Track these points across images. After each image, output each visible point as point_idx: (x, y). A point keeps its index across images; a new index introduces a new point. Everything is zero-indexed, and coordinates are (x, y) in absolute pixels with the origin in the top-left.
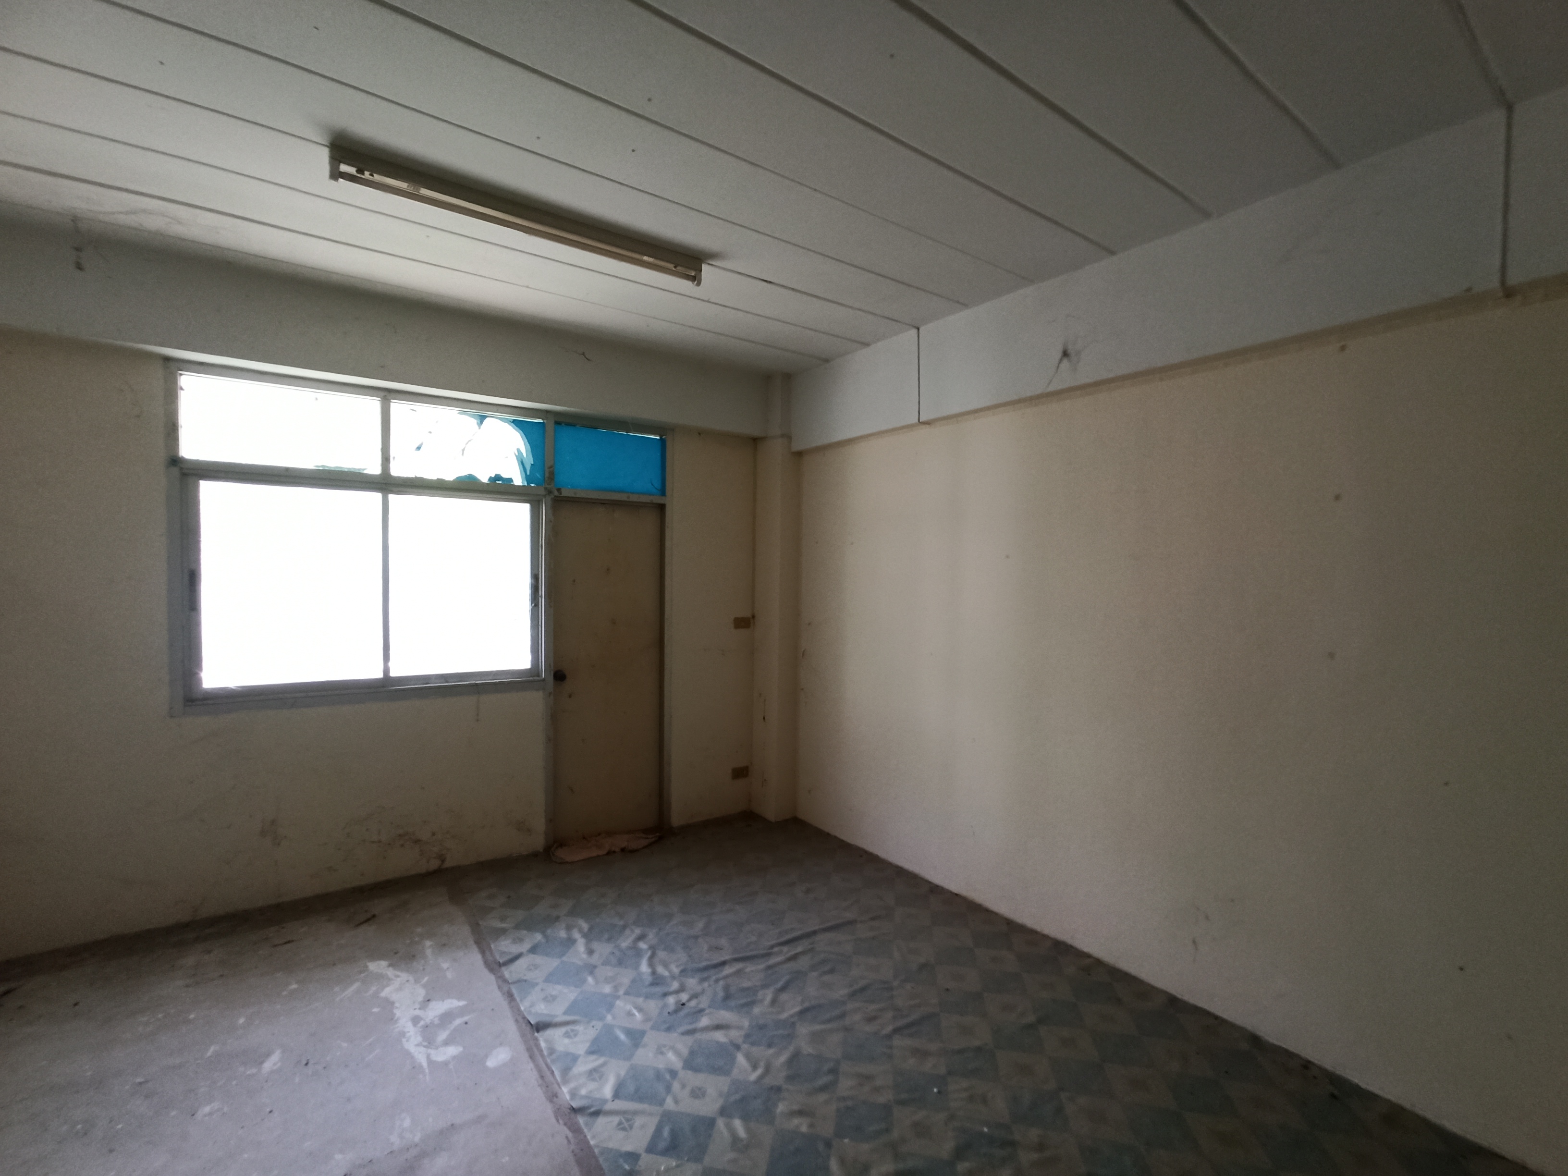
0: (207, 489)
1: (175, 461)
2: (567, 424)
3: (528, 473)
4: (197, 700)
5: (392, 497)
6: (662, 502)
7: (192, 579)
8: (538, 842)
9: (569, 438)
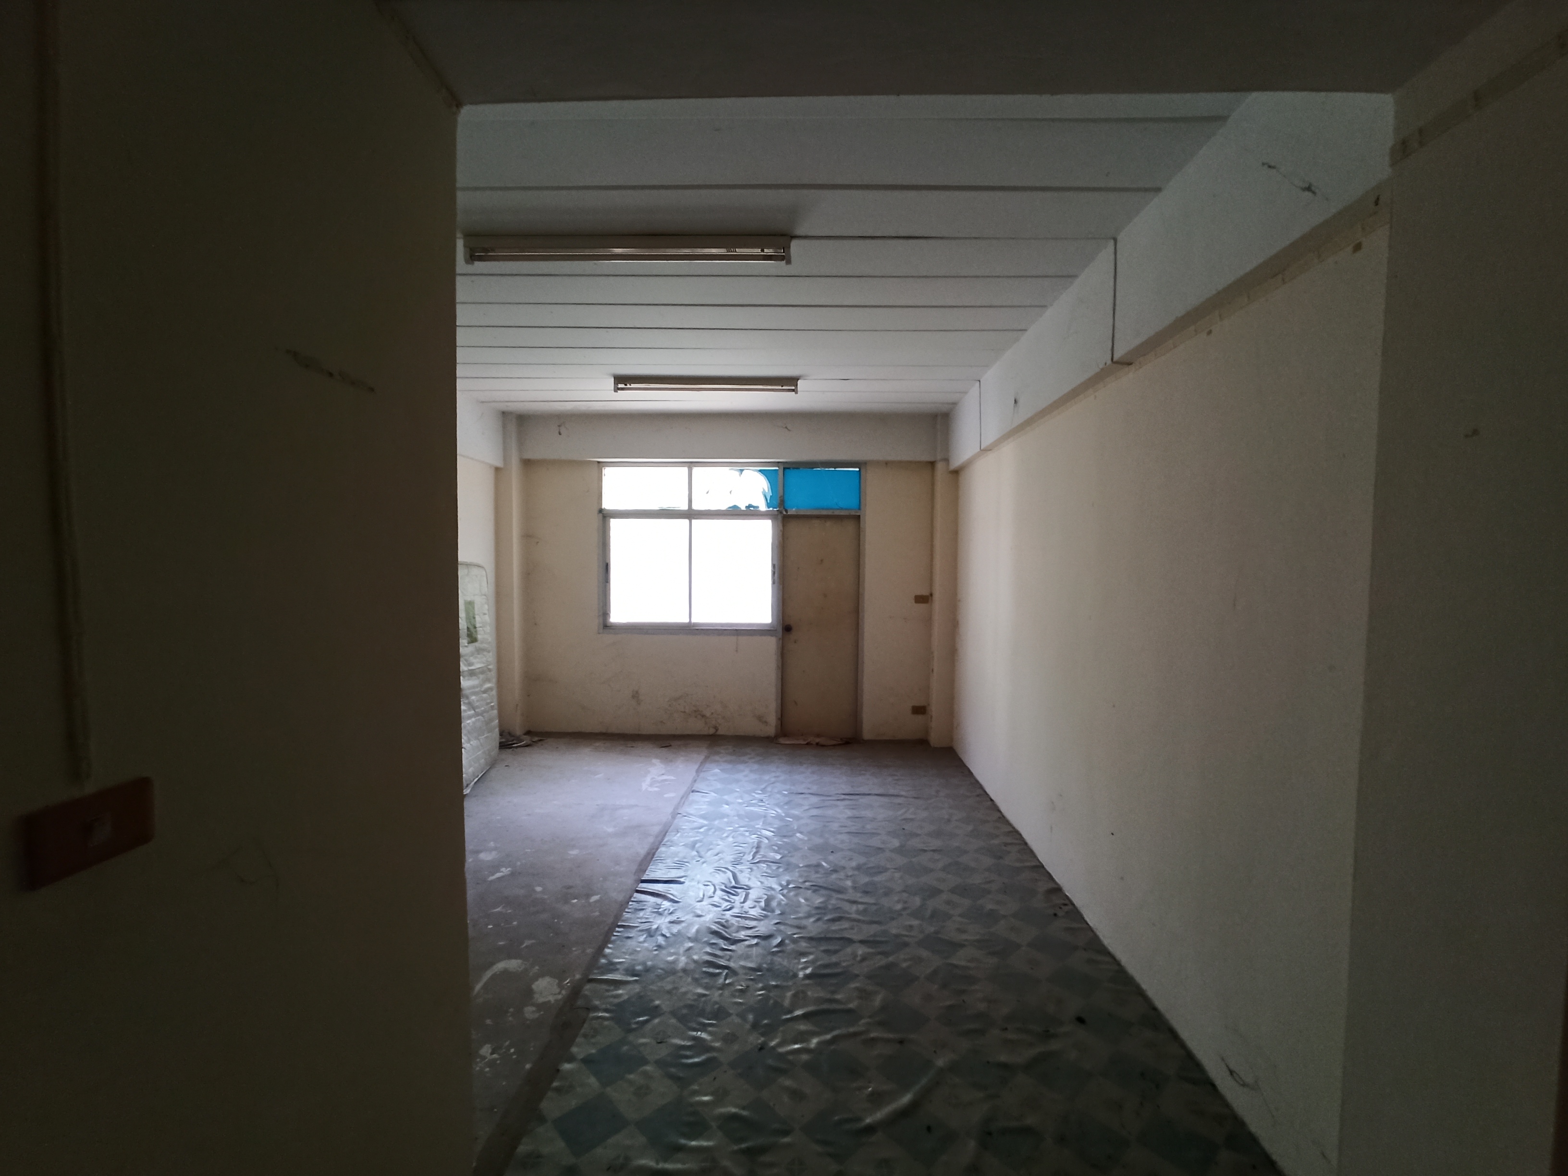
0: (614, 523)
1: (601, 511)
2: (794, 468)
3: (769, 501)
4: (608, 627)
5: (694, 521)
6: (858, 514)
7: (606, 568)
8: (771, 729)
9: (794, 477)
